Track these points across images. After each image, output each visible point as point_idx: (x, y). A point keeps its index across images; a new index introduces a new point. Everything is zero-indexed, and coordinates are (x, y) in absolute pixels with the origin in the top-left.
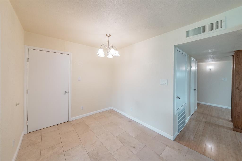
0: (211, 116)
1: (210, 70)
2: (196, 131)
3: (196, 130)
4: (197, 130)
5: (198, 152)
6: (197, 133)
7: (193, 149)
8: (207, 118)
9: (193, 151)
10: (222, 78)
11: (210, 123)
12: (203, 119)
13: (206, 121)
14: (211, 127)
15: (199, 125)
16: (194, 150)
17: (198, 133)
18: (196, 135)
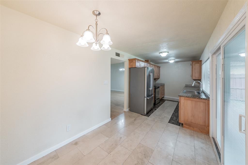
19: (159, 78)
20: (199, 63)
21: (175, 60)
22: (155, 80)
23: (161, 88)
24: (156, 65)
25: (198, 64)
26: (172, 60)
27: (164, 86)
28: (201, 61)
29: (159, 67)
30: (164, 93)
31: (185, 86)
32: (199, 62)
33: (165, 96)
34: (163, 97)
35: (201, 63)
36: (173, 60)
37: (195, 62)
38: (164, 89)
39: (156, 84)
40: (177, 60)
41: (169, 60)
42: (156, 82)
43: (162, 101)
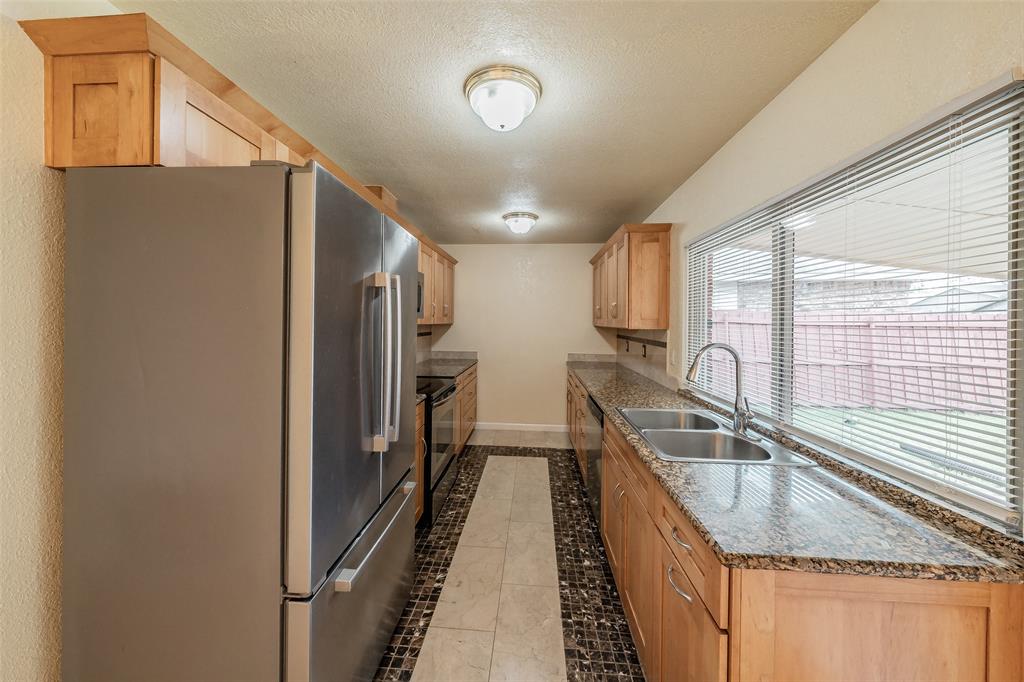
19: (449, 326)
20: (657, 240)
21: (535, 217)
22: (430, 334)
23: (460, 388)
24: (442, 247)
25: (655, 246)
26: (524, 214)
28: (669, 227)
29: (453, 262)
30: (476, 410)
31: (568, 362)
32: (661, 235)
33: (481, 424)
34: (473, 431)
36: (530, 215)
37: (640, 235)
39: (433, 357)
40: (548, 220)
41: (505, 217)
42: (433, 349)
43: (468, 462)
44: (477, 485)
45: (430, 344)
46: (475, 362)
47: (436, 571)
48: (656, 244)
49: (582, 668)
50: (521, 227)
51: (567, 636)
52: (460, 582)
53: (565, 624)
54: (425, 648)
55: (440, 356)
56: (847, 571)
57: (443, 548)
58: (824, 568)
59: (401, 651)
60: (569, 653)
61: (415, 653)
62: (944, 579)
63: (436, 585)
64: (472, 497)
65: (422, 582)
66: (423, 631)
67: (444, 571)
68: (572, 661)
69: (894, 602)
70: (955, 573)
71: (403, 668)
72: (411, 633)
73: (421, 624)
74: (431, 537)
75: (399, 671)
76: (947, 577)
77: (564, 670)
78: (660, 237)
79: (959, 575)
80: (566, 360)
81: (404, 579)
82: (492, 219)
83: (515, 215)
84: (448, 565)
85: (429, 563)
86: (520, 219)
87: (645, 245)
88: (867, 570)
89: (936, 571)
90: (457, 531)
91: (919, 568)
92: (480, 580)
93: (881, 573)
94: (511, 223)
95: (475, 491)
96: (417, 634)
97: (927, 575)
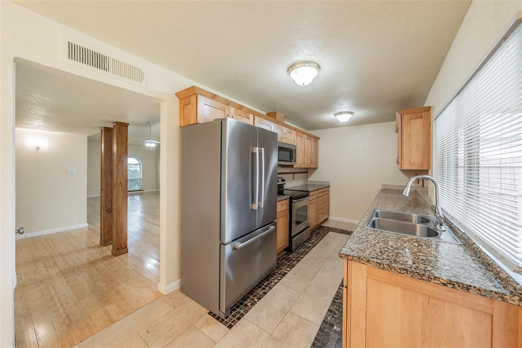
0: (62, 255)
1: (38, 148)
2: (58, 304)
3: (56, 300)
4: (59, 299)
5: (100, 330)
6: (65, 305)
7: (88, 337)
8: (55, 264)
9: (91, 338)
10: (67, 170)
11: (73, 269)
12: (48, 270)
13: (61, 271)
14: (80, 274)
15: (54, 287)
16: (92, 335)
17: (67, 303)
18: (67, 309)
19: (316, 169)
20: (421, 117)
21: (352, 113)
22: (307, 172)
23: (315, 197)
24: (309, 132)
25: (420, 121)
26: (345, 112)
27: (328, 190)
28: (429, 109)
29: (317, 139)
30: (328, 209)
31: (382, 189)
32: (424, 114)
33: (331, 217)
34: (326, 220)
35: (429, 116)
36: (349, 113)
37: (409, 115)
38: (328, 198)
39: (309, 183)
40: (359, 114)
41: (335, 115)
42: (309, 179)
43: (319, 232)
44: (318, 242)
45: (307, 177)
46: (329, 186)
47: (288, 267)
48: (420, 119)
49: (333, 317)
50: (344, 119)
51: (332, 305)
52: (296, 274)
53: (333, 301)
54: (274, 288)
55: (312, 183)
56: (392, 270)
57: (294, 261)
58: (382, 266)
59: (266, 286)
60: (330, 310)
61: (270, 288)
62: (447, 286)
63: (286, 272)
64: (314, 246)
65: (281, 269)
66: (276, 283)
67: (291, 268)
68: (329, 313)
69: (429, 296)
70: (454, 285)
71: (265, 291)
72: (271, 282)
73: (276, 281)
74: (291, 256)
75: (263, 291)
76: (448, 285)
77: (324, 314)
78: (423, 115)
79: (456, 286)
80: (381, 188)
81: (274, 265)
82: (329, 117)
83: (341, 113)
84: (293, 267)
85: (286, 264)
86: (343, 115)
87: (413, 121)
88: (403, 272)
89: (442, 281)
90: (302, 256)
91: (433, 277)
92: (304, 275)
93: (411, 275)
94: (338, 117)
95: (317, 244)
96: (273, 284)
97: (436, 281)
